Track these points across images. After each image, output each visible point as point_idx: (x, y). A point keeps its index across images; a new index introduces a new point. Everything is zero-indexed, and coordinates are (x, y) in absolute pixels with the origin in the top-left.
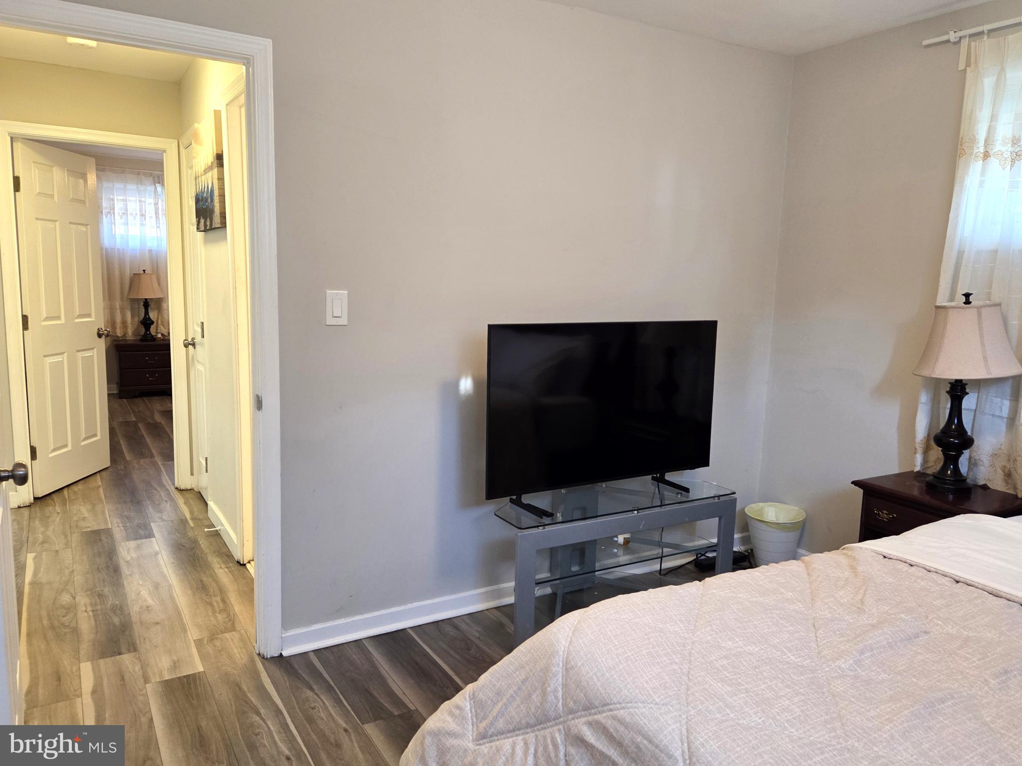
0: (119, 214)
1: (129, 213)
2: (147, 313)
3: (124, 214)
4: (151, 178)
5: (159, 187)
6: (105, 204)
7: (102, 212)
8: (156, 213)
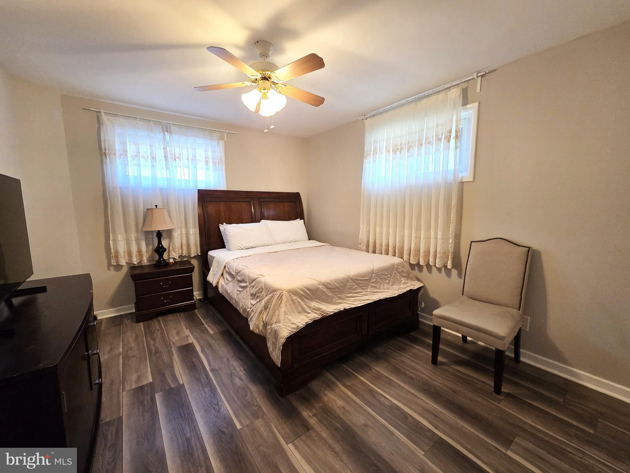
0: (131, 156)
1: (141, 156)
2: (160, 242)
3: (137, 156)
4: (160, 127)
5: (167, 134)
6: (118, 147)
7: (115, 154)
8: (166, 157)
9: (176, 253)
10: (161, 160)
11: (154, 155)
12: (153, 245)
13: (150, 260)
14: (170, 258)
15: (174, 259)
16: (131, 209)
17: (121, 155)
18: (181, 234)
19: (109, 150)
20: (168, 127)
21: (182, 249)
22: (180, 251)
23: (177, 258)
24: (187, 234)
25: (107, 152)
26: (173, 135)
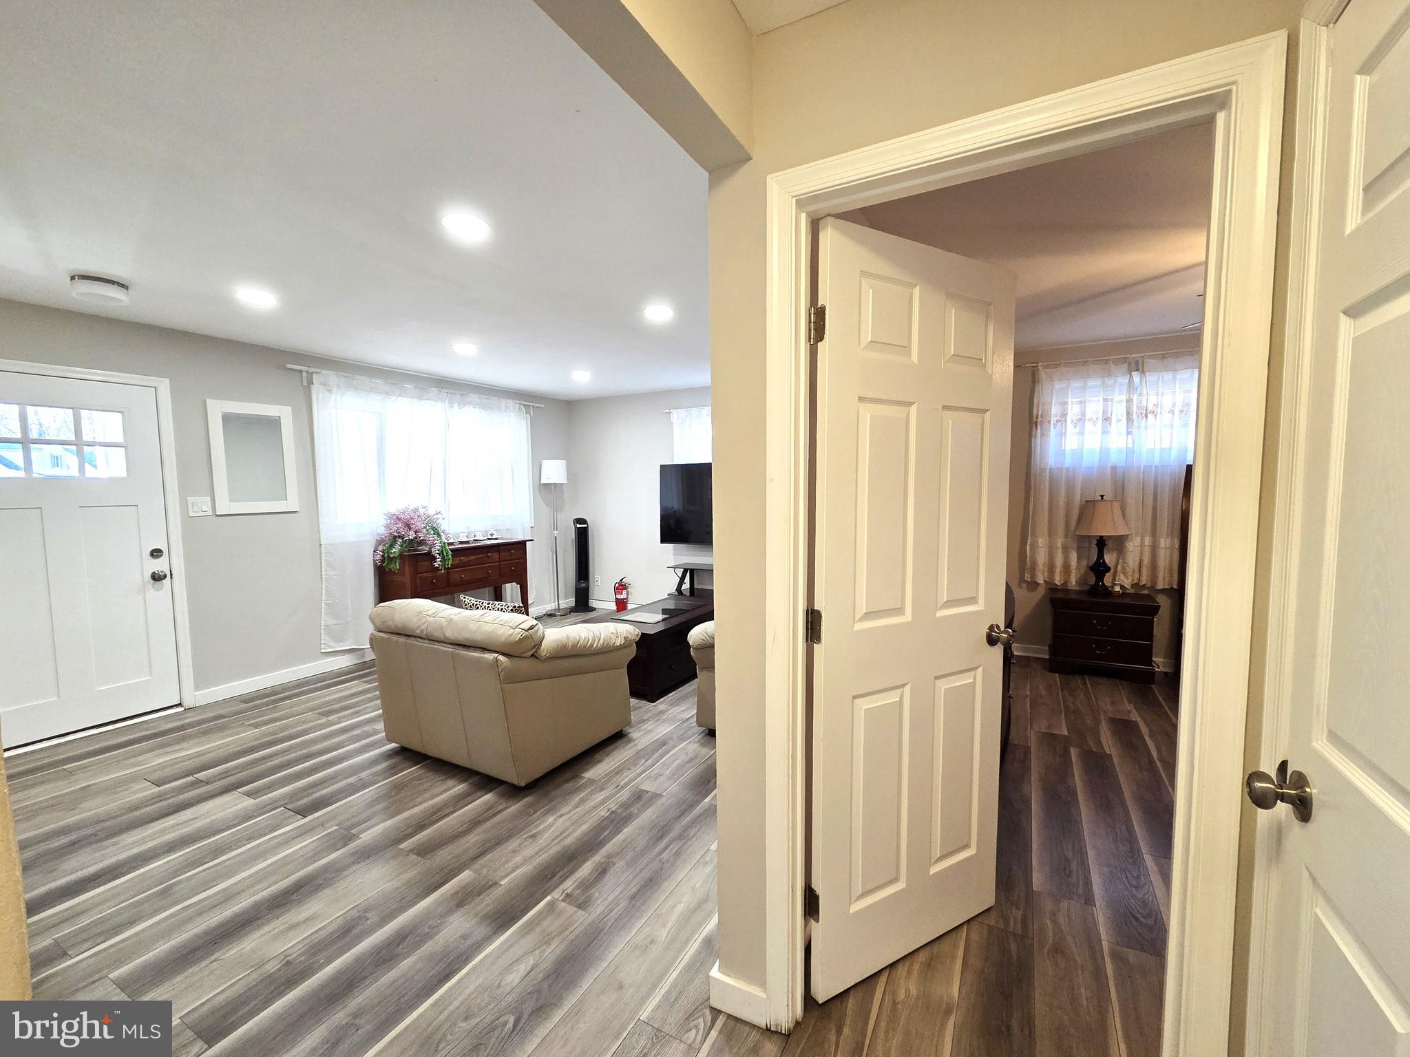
0: (1072, 420)
1: (1086, 419)
2: (1101, 555)
4: (1126, 365)
5: (1136, 377)
6: (1055, 410)
7: (1049, 422)
8: (1129, 413)
9: (1127, 578)
10: (1119, 421)
11: (1109, 413)
12: (1088, 559)
13: (1080, 583)
14: (1115, 584)
15: (1122, 587)
16: (1062, 500)
17: (1058, 421)
18: (1142, 545)
19: (1042, 417)
20: (1141, 363)
21: (1140, 572)
22: (1137, 575)
23: (1128, 587)
24: (1154, 548)
25: (1039, 420)
26: (1147, 374)
